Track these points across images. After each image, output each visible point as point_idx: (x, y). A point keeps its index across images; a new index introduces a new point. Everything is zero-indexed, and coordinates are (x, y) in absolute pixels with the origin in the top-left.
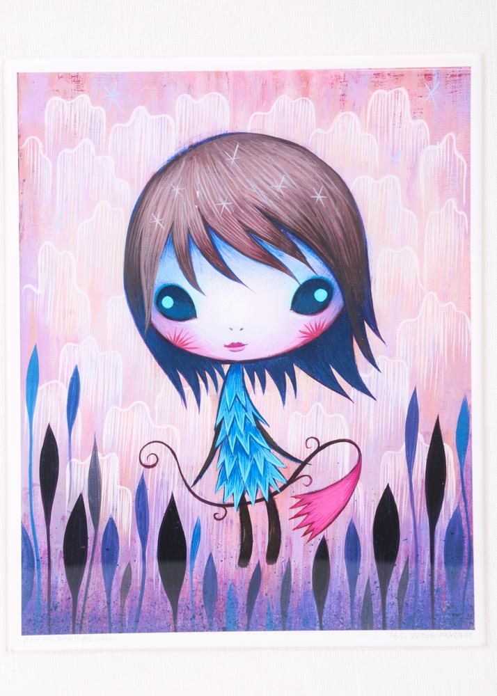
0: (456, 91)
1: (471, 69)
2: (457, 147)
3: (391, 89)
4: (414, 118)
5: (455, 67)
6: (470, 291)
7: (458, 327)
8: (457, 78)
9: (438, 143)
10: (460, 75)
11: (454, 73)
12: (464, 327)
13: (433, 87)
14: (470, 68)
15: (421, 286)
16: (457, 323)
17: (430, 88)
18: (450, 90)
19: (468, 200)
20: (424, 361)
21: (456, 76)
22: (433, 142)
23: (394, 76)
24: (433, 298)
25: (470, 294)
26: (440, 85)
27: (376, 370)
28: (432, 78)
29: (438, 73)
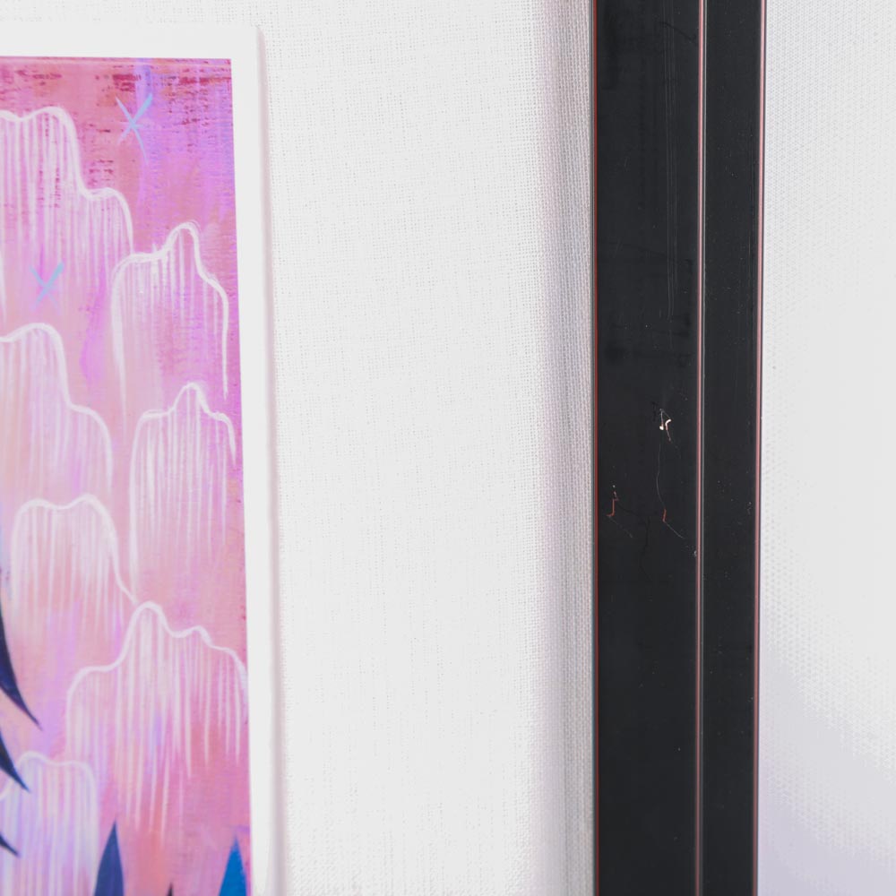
0: (195, 120)
1: (233, 67)
2: (203, 258)
3: (28, 110)
4: (92, 183)
5: (192, 60)
6: (243, 599)
7: (215, 685)
8: (198, 87)
9: (154, 246)
10: (204, 81)
11: (189, 75)
12: (232, 683)
13: (136, 108)
14: (229, 62)
15: (123, 588)
16: (215, 675)
17: (130, 111)
18: (181, 117)
19: (236, 386)
20: (136, 764)
21: (193, 81)
22: (142, 245)
23: (35, 77)
24: (155, 617)
25: (244, 608)
26: (154, 104)
27: (18, 786)
28: (133, 86)
29: (147, 74)
